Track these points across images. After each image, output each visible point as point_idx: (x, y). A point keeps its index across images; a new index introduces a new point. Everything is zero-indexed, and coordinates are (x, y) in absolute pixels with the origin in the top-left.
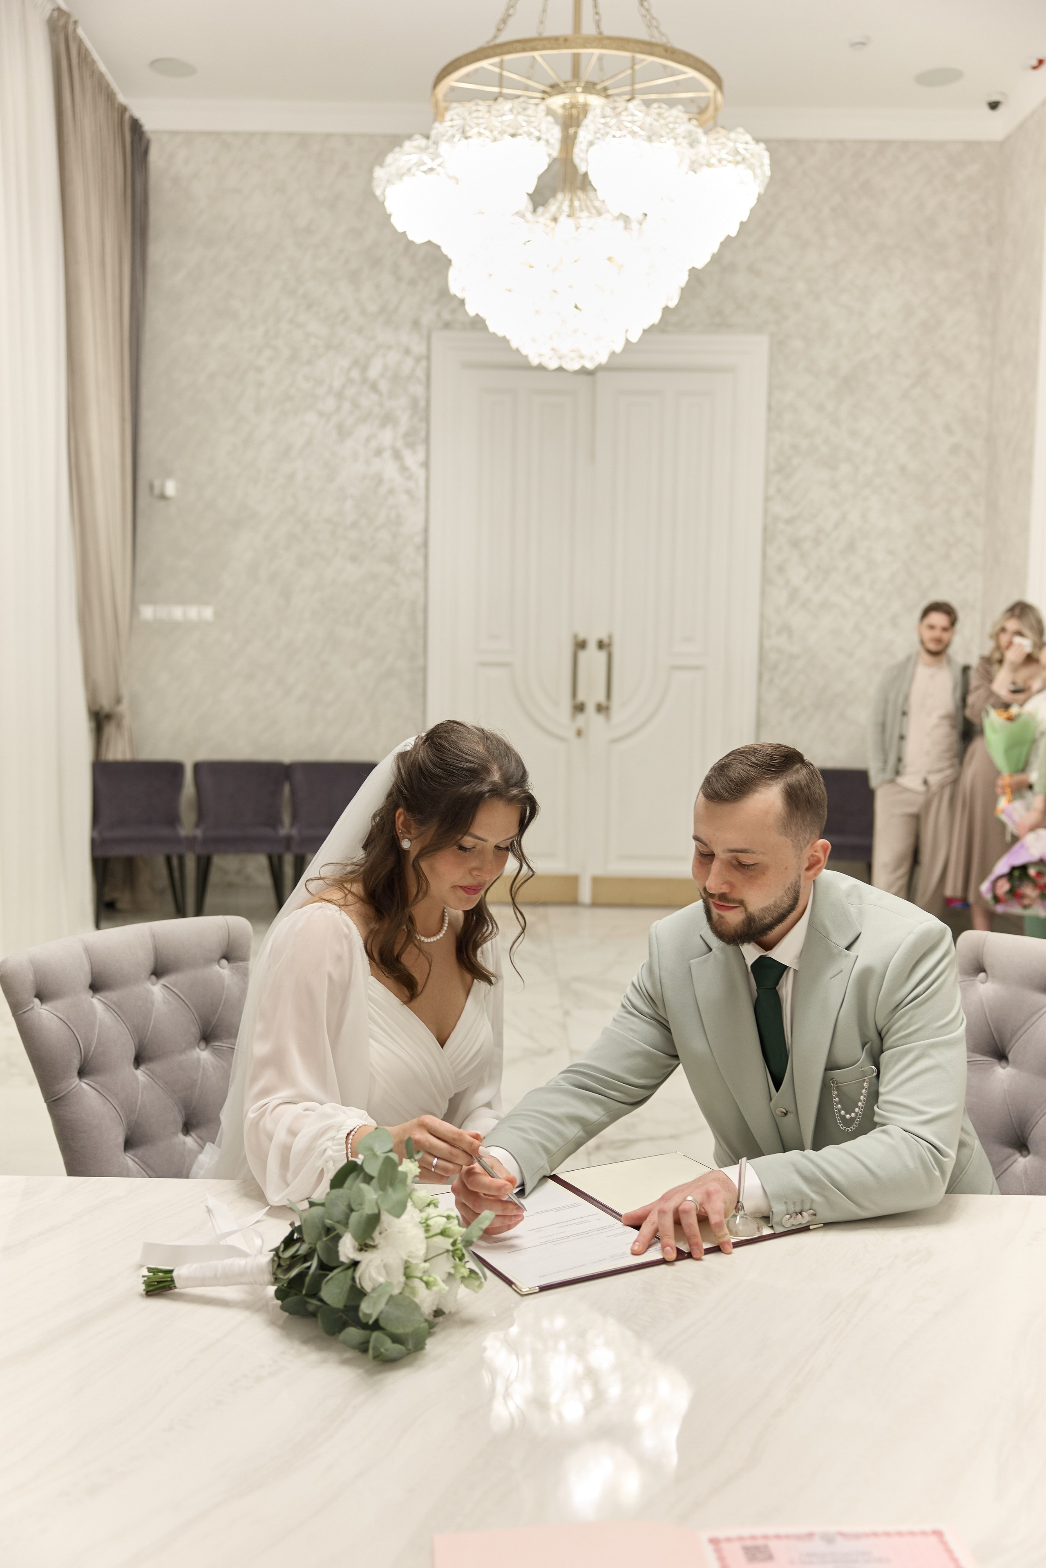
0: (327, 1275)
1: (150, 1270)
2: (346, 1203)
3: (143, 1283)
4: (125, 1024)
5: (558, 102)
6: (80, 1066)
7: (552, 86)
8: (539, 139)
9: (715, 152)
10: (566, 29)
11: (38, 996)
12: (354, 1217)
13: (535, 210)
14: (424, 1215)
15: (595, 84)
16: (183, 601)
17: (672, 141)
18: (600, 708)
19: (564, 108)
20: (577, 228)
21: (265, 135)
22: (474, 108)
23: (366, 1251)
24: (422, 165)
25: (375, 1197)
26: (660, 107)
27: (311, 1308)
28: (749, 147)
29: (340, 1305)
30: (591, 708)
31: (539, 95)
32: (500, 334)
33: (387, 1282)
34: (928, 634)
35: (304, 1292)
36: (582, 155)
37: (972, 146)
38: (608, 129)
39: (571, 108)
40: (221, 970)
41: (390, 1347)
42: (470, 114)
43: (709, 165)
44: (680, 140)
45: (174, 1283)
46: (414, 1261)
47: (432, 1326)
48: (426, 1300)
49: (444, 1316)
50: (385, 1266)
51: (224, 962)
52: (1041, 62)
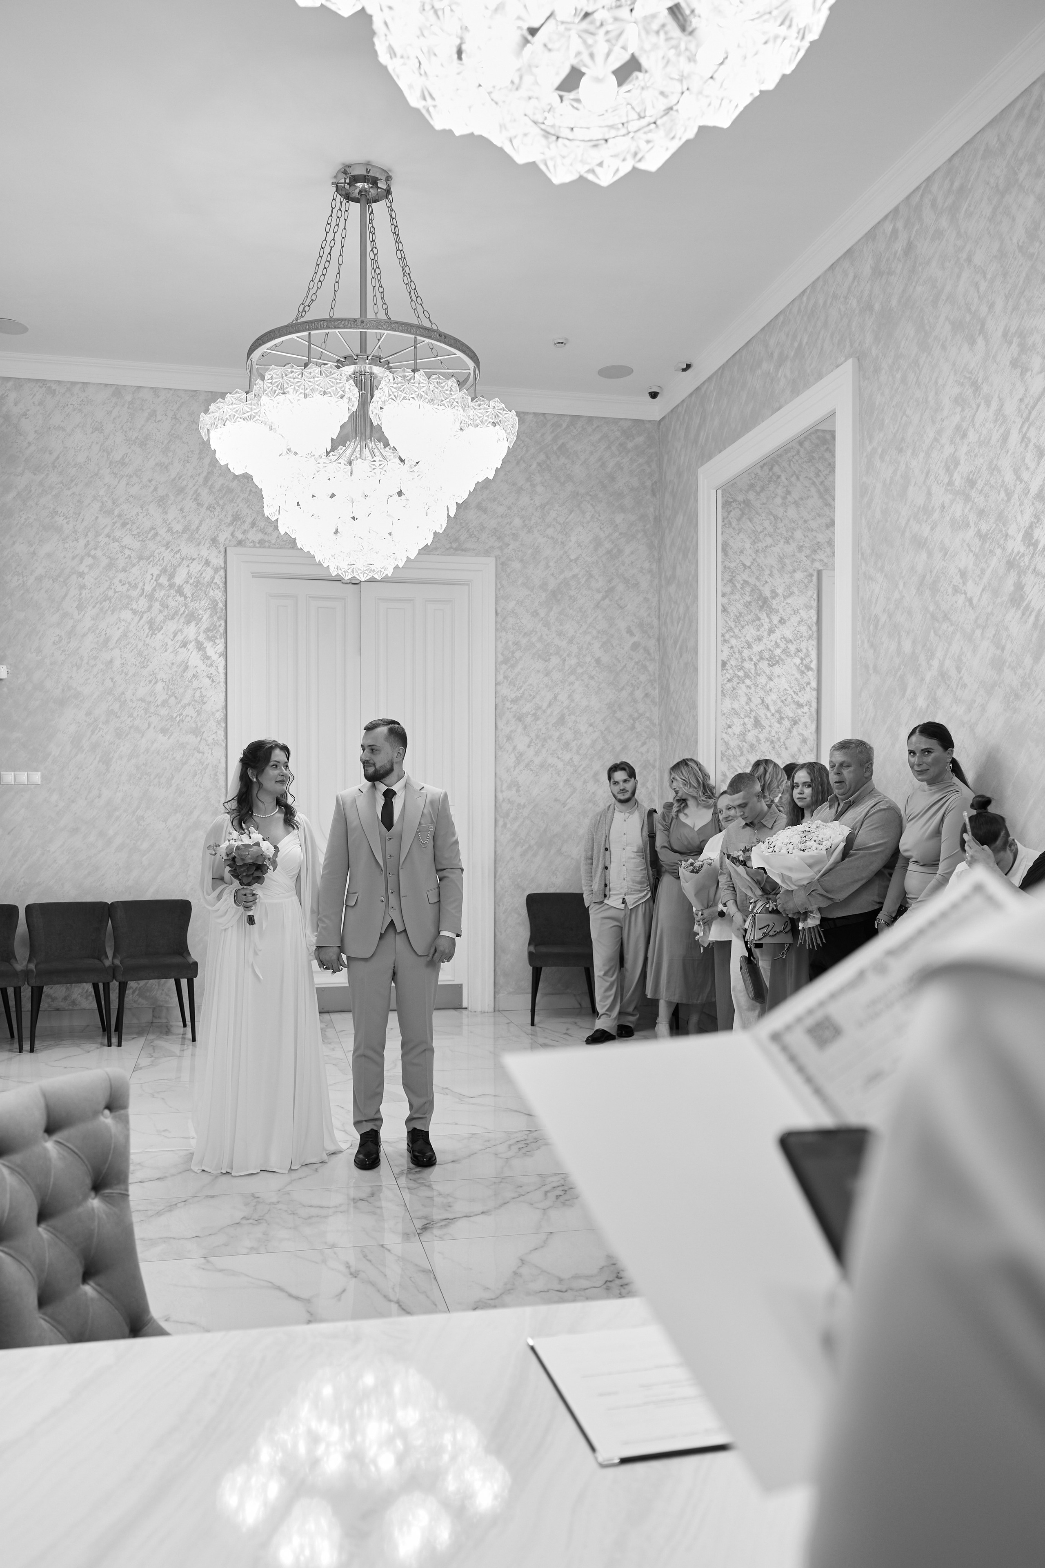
4: (29, 1185)
5: (351, 370)
8: (343, 396)
9: (480, 415)
10: (355, 313)
15: (379, 359)
16: (15, 768)
17: (450, 404)
19: (358, 375)
21: (86, 385)
22: (289, 370)
24: (243, 413)
26: (439, 378)
28: (505, 413)
31: (336, 364)
34: (616, 788)
36: (377, 412)
37: (638, 423)
38: (400, 393)
39: (364, 376)
40: (105, 1120)
43: (476, 425)
44: (456, 404)
51: (107, 1112)
52: (688, 366)
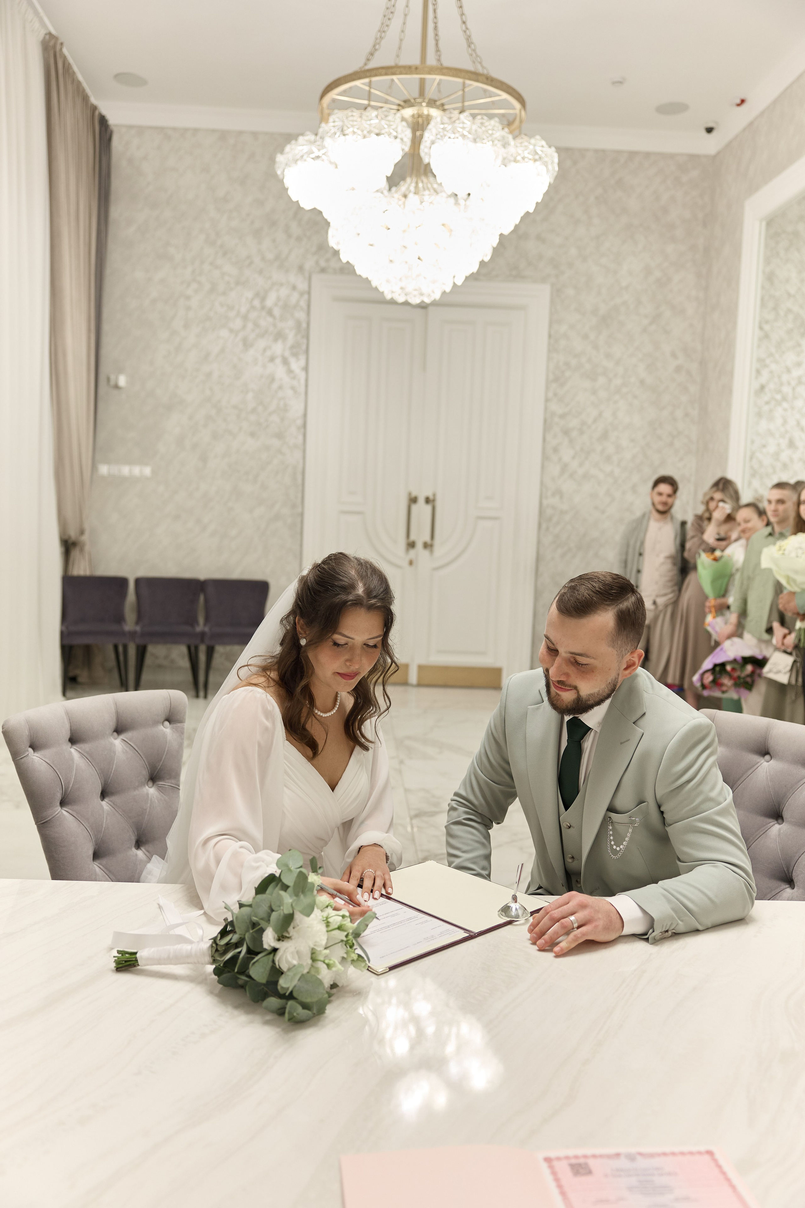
0: (254, 958)
1: (119, 952)
2: (268, 905)
3: (114, 962)
4: (94, 768)
5: (408, 112)
6: (62, 797)
7: (405, 101)
8: (396, 137)
9: (520, 152)
10: (415, 60)
11: (31, 746)
12: (274, 916)
13: (390, 189)
14: (325, 914)
15: (435, 101)
16: (130, 462)
17: (491, 143)
18: (426, 546)
19: (413, 117)
20: (422, 202)
21: (196, 131)
22: (350, 114)
23: (283, 941)
24: (312, 154)
25: (290, 901)
26: (482, 118)
27: (240, 982)
28: (544, 149)
29: (264, 981)
30: (419, 545)
31: (395, 107)
32: (364, 276)
33: (299, 964)
34: (657, 499)
35: (236, 970)
36: (426, 150)
37: (694, 157)
38: (445, 133)
39: (418, 117)
40: (164, 729)
41: (300, 1012)
42: (347, 118)
43: (515, 161)
44: (496, 142)
45: (138, 962)
46: (318, 949)
47: (330, 995)
48: (326, 976)
49: (338, 988)
50: (298, 952)
51: (167, 723)
52: (743, 101)
